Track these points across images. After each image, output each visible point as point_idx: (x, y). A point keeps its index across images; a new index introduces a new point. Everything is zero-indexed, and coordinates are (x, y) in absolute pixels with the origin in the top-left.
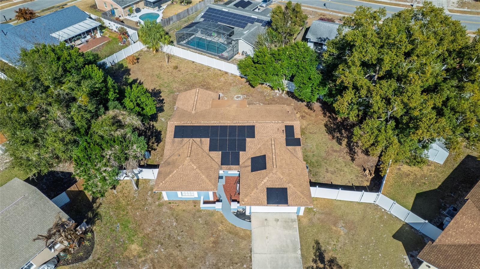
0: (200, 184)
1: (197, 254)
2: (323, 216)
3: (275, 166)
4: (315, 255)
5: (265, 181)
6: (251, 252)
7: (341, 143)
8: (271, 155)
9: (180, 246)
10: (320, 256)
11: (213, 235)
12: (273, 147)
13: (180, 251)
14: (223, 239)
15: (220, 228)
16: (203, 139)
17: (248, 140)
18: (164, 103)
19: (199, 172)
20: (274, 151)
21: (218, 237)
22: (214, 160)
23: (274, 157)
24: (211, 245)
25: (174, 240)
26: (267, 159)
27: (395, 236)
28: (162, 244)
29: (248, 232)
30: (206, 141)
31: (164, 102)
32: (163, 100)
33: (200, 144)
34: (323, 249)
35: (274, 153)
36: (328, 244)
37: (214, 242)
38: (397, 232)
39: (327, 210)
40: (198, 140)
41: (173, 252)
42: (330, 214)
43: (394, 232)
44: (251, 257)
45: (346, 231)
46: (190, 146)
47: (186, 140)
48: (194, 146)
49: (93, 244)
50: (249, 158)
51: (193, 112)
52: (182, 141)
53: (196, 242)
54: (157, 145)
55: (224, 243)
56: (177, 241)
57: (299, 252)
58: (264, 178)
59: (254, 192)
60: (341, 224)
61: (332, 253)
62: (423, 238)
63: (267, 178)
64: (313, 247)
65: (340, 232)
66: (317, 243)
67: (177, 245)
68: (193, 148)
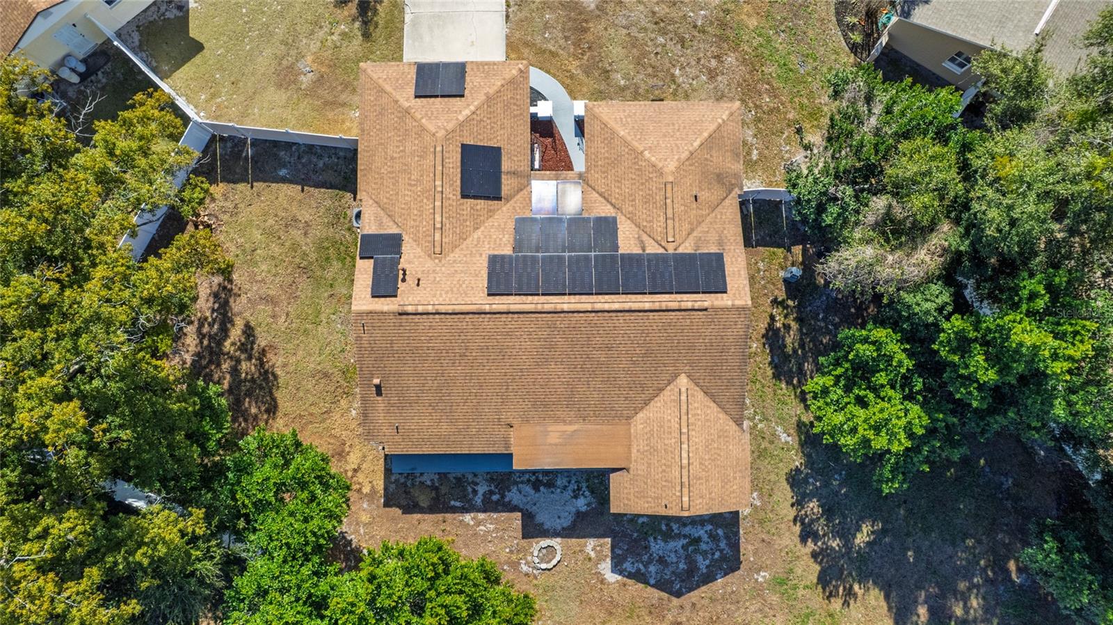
0: (629, 116)
1: (618, 8)
2: (343, 97)
3: (439, 149)
4: (376, 10)
5: (467, 112)
6: (507, 16)
7: (244, 332)
8: (447, 190)
9: (656, 23)
10: (365, 10)
11: (590, 48)
12: (438, 218)
13: (654, 13)
14: (567, 38)
15: (577, 63)
16: (637, 251)
18: (795, 520)
19: (636, 144)
20: (438, 204)
21: (577, 44)
22: (601, 195)
23: (438, 183)
24: (591, 25)
25: (671, 35)
26: (459, 182)
28: (695, 27)
29: (513, 56)
30: (627, 246)
31: (797, 529)
32: (804, 538)
33: (645, 237)
34: (357, 24)
35: (438, 196)
36: (344, 35)
37: (585, 30)
39: (330, 115)
41: (667, 10)
42: (326, 103)
45: (300, 65)
46: (670, 222)
47: (687, 248)
49: (840, 22)
50: (508, 200)
51: (683, 381)
52: (698, 247)
53: (625, 31)
54: (772, 318)
55: (563, 30)
56: (664, 32)
57: (408, 18)
58: (468, 120)
59: (495, 88)
61: (340, 17)
63: (461, 118)
64: (376, 26)
65: (314, 61)
66: (366, 36)
67: (662, 25)
68: (662, 219)
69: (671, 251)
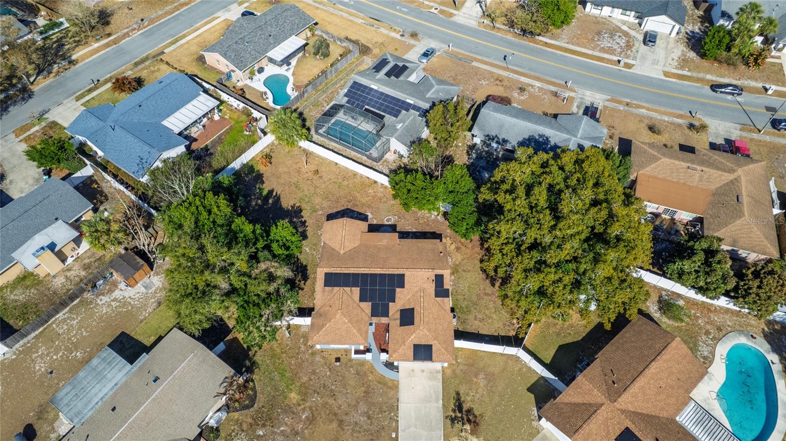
0: (351, 339)
1: (350, 402)
2: (466, 368)
3: (422, 322)
4: (454, 405)
5: (412, 337)
6: (398, 401)
8: (419, 309)
9: (334, 395)
10: (459, 407)
11: (364, 384)
12: (422, 300)
13: (335, 400)
14: (373, 389)
15: (370, 378)
16: (353, 289)
17: (398, 290)
18: (307, 226)
19: (351, 326)
20: (422, 304)
21: (369, 386)
22: (364, 311)
23: (422, 311)
24: (362, 395)
25: (329, 389)
26: (415, 312)
27: (529, 390)
28: (318, 393)
29: (396, 383)
30: (356, 291)
33: (350, 294)
34: (462, 399)
35: (422, 307)
36: (468, 395)
37: (365, 392)
38: (532, 385)
39: (471, 361)
40: (348, 289)
41: (329, 401)
42: (473, 365)
43: (529, 385)
44: (397, 406)
45: (485, 382)
46: (341, 297)
47: (336, 289)
48: (345, 297)
49: (255, 393)
50: (398, 310)
51: (342, 252)
52: (332, 290)
53: (348, 391)
55: (374, 393)
56: (332, 391)
57: (441, 402)
58: (411, 334)
59: (402, 348)
60: (481, 376)
61: (470, 403)
62: (554, 391)
63: (414, 335)
64: (454, 397)
65: (480, 384)
66: (458, 394)
67: (332, 394)
68: (343, 299)
69: (342, 288)
